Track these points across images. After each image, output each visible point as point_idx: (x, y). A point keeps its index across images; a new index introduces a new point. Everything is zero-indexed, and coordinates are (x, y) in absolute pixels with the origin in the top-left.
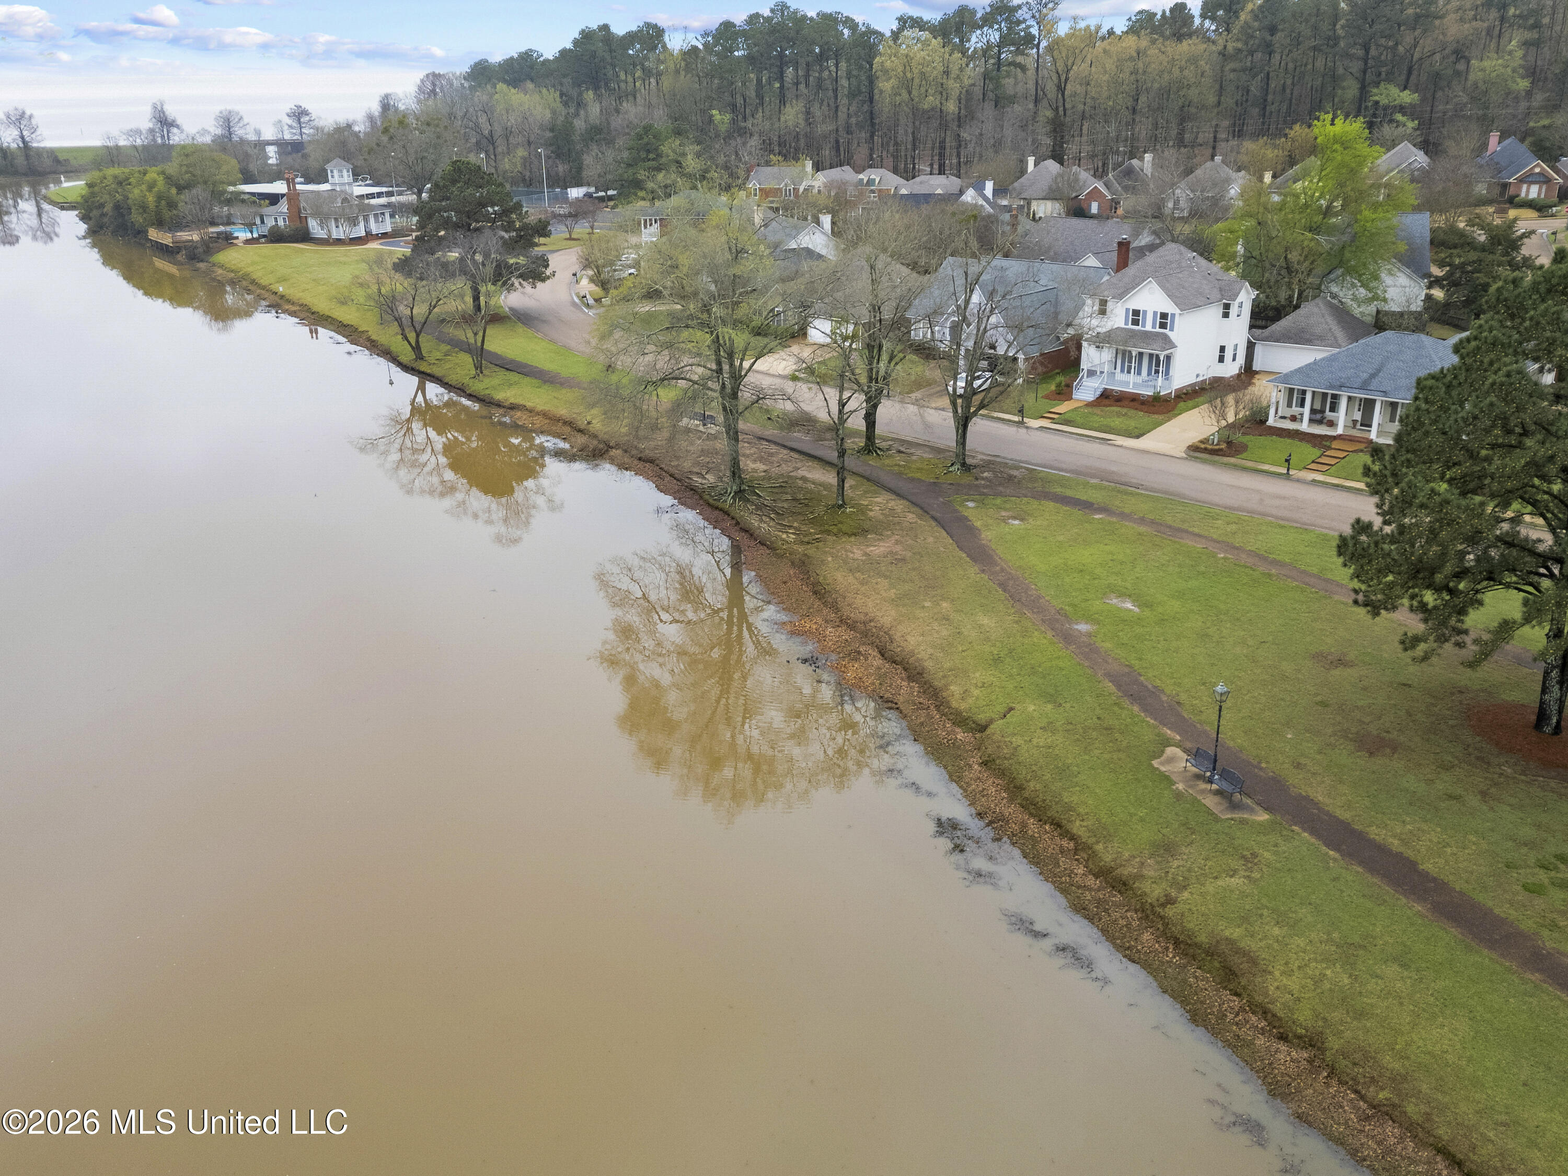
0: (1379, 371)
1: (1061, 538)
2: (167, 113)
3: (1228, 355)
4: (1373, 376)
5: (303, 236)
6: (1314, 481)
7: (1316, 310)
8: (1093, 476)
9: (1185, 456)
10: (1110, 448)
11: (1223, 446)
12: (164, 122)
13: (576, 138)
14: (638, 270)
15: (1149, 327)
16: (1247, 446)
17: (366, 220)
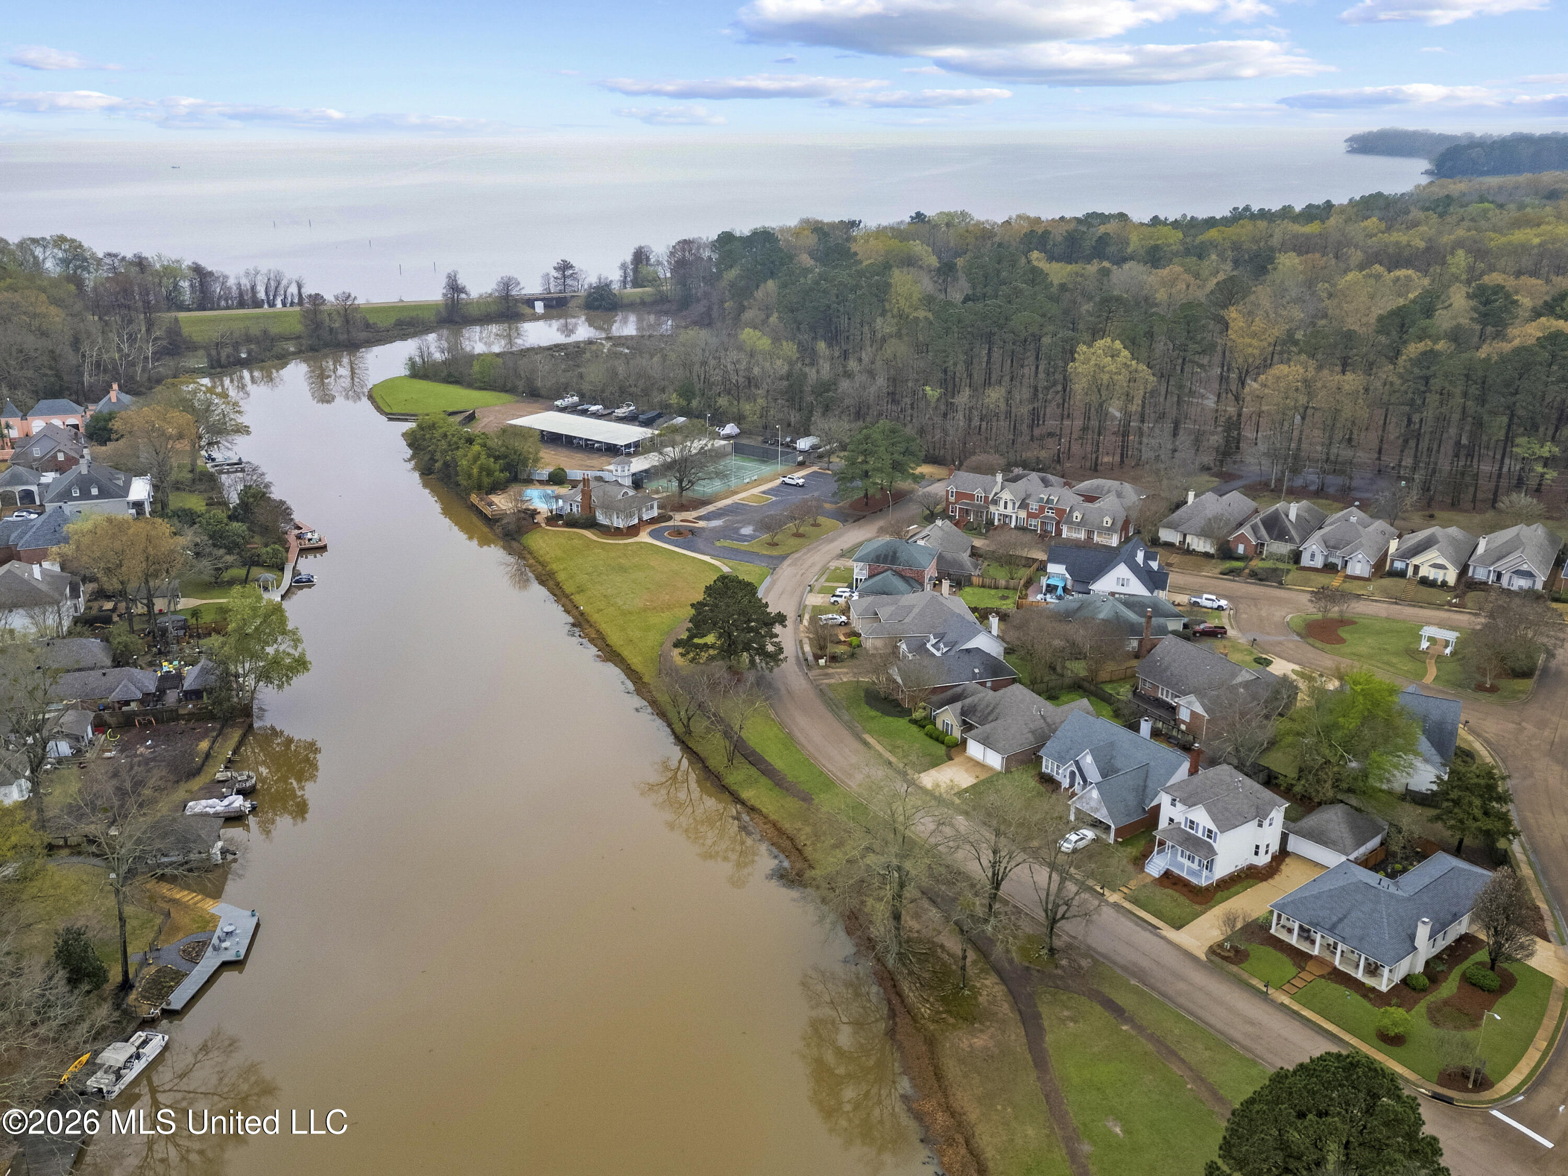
0: (1345, 917)
1: (1095, 1049)
2: (459, 282)
3: (1262, 850)
4: (1341, 920)
5: (591, 524)
6: (1282, 1004)
7: (1334, 818)
8: (1134, 975)
9: (1203, 957)
10: (1155, 939)
11: (1231, 954)
12: (454, 287)
13: (808, 389)
14: (848, 618)
15: (1200, 834)
16: (1248, 955)
17: (640, 510)
